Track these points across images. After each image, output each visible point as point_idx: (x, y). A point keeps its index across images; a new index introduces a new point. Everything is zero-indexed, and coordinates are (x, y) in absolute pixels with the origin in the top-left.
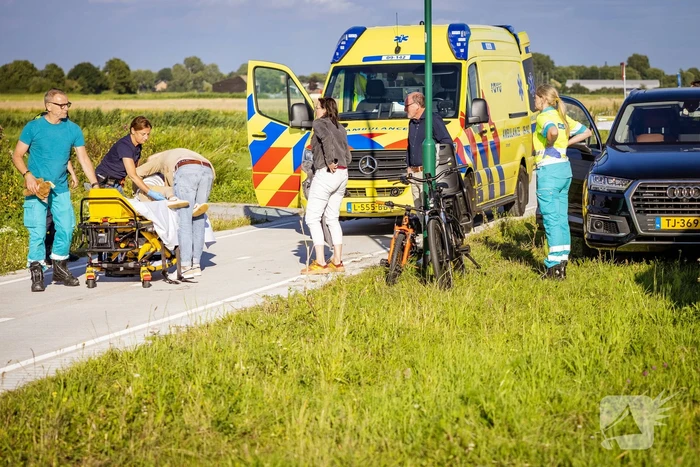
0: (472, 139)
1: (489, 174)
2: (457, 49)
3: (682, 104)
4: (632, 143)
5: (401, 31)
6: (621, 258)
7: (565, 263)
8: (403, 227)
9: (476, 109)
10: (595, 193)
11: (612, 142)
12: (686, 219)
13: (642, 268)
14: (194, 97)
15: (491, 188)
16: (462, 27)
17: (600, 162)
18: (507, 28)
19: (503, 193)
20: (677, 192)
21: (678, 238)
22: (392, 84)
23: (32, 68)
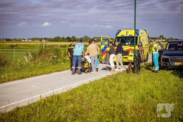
0: (139, 49)
1: (142, 55)
2: (137, 34)
3: (178, 43)
4: (169, 50)
5: (127, 31)
6: (168, 70)
7: (158, 70)
8: (130, 64)
9: (140, 44)
10: (163, 58)
11: (166, 49)
12: (180, 63)
13: (172, 71)
14: (86, 42)
15: (142, 57)
16: (138, 30)
17: (164, 53)
18: (145, 30)
19: (144, 58)
20: (178, 58)
21: (178, 66)
22: (125, 40)
23: (60, 38)
